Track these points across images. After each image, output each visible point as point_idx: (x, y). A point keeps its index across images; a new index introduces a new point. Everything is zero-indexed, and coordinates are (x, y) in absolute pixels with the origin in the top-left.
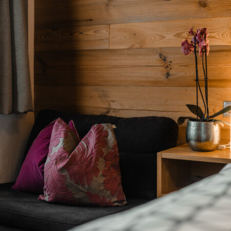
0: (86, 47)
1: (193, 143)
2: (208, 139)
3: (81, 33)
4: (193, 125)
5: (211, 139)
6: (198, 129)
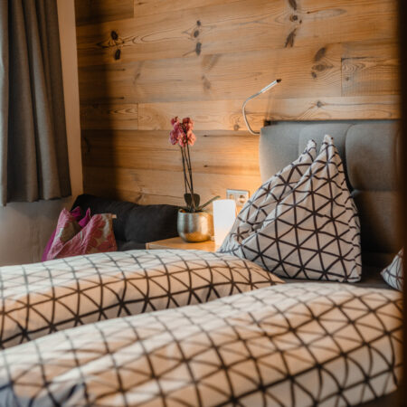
0: (121, 126)
1: (182, 234)
2: (195, 229)
3: (116, 112)
4: (181, 216)
5: (198, 230)
6: (186, 220)
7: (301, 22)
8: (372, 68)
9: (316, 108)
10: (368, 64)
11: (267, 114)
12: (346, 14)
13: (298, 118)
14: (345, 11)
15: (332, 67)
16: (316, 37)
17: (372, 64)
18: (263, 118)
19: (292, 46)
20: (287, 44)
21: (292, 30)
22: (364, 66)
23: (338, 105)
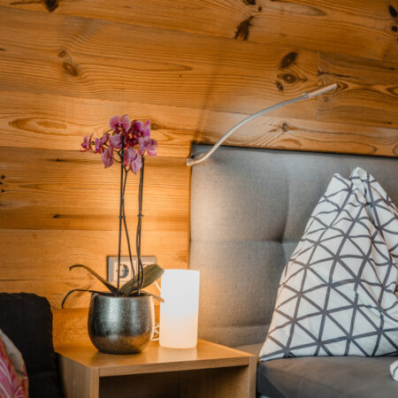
7: (260, 9)
8: (356, 90)
9: (281, 131)
10: (351, 86)
11: (197, 133)
12: (325, 18)
13: (251, 144)
14: (325, 14)
15: (305, 80)
16: (283, 35)
17: (357, 86)
18: (190, 138)
19: (246, 38)
20: (237, 34)
21: (246, 18)
22: (346, 86)
23: (312, 131)
